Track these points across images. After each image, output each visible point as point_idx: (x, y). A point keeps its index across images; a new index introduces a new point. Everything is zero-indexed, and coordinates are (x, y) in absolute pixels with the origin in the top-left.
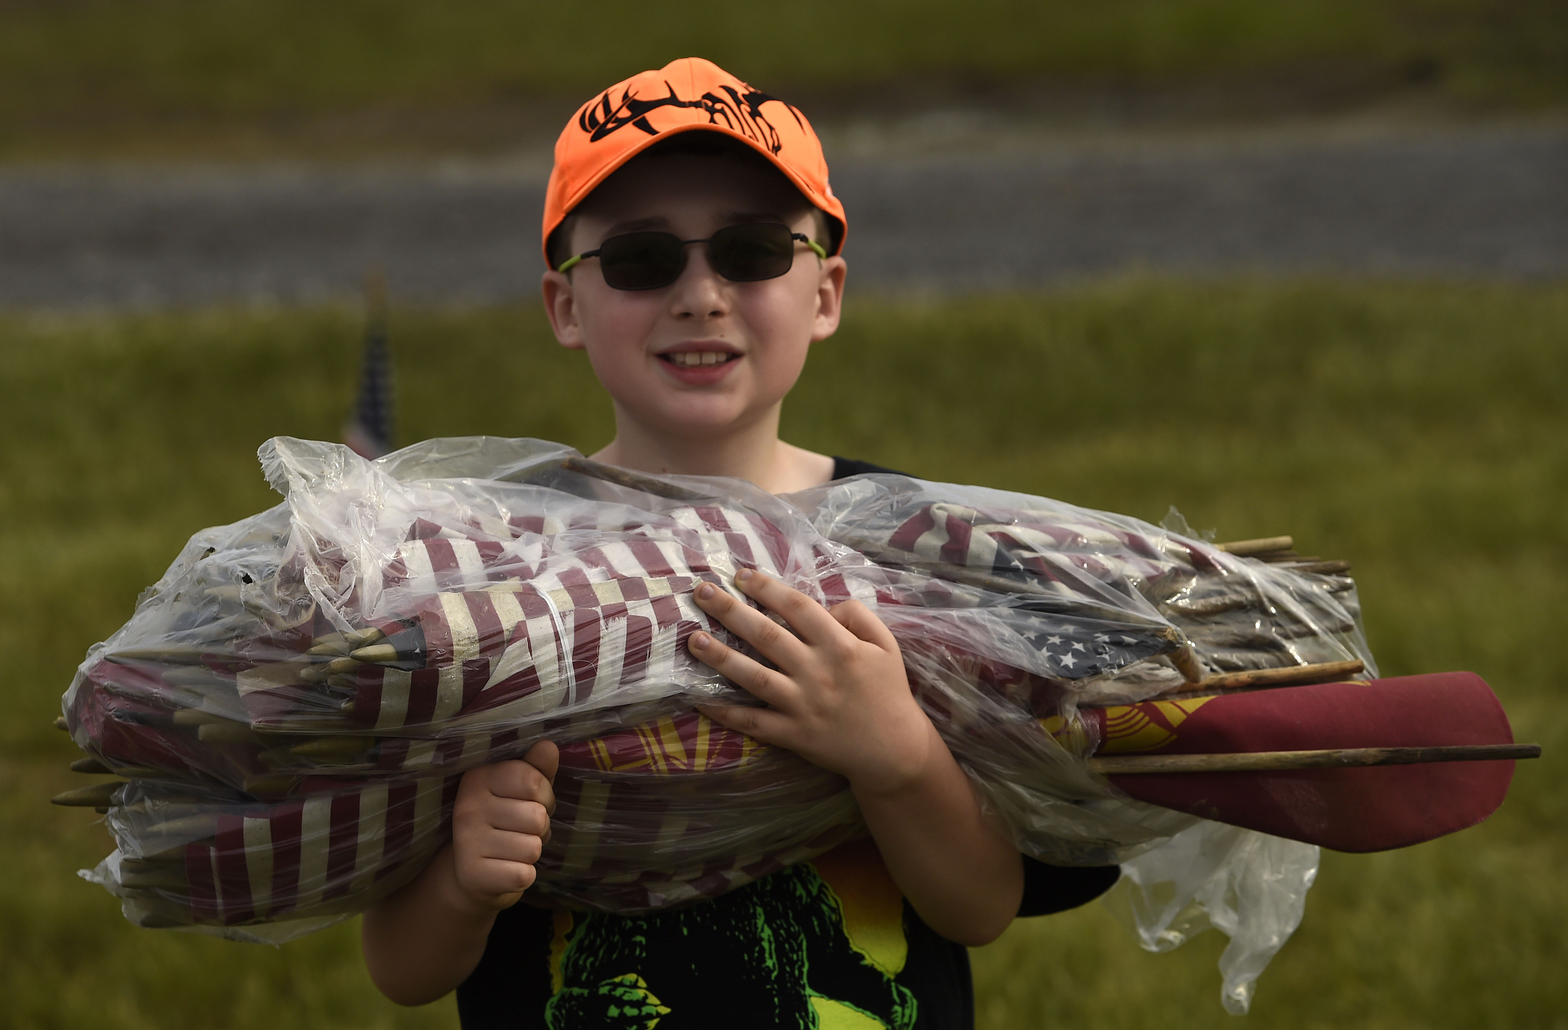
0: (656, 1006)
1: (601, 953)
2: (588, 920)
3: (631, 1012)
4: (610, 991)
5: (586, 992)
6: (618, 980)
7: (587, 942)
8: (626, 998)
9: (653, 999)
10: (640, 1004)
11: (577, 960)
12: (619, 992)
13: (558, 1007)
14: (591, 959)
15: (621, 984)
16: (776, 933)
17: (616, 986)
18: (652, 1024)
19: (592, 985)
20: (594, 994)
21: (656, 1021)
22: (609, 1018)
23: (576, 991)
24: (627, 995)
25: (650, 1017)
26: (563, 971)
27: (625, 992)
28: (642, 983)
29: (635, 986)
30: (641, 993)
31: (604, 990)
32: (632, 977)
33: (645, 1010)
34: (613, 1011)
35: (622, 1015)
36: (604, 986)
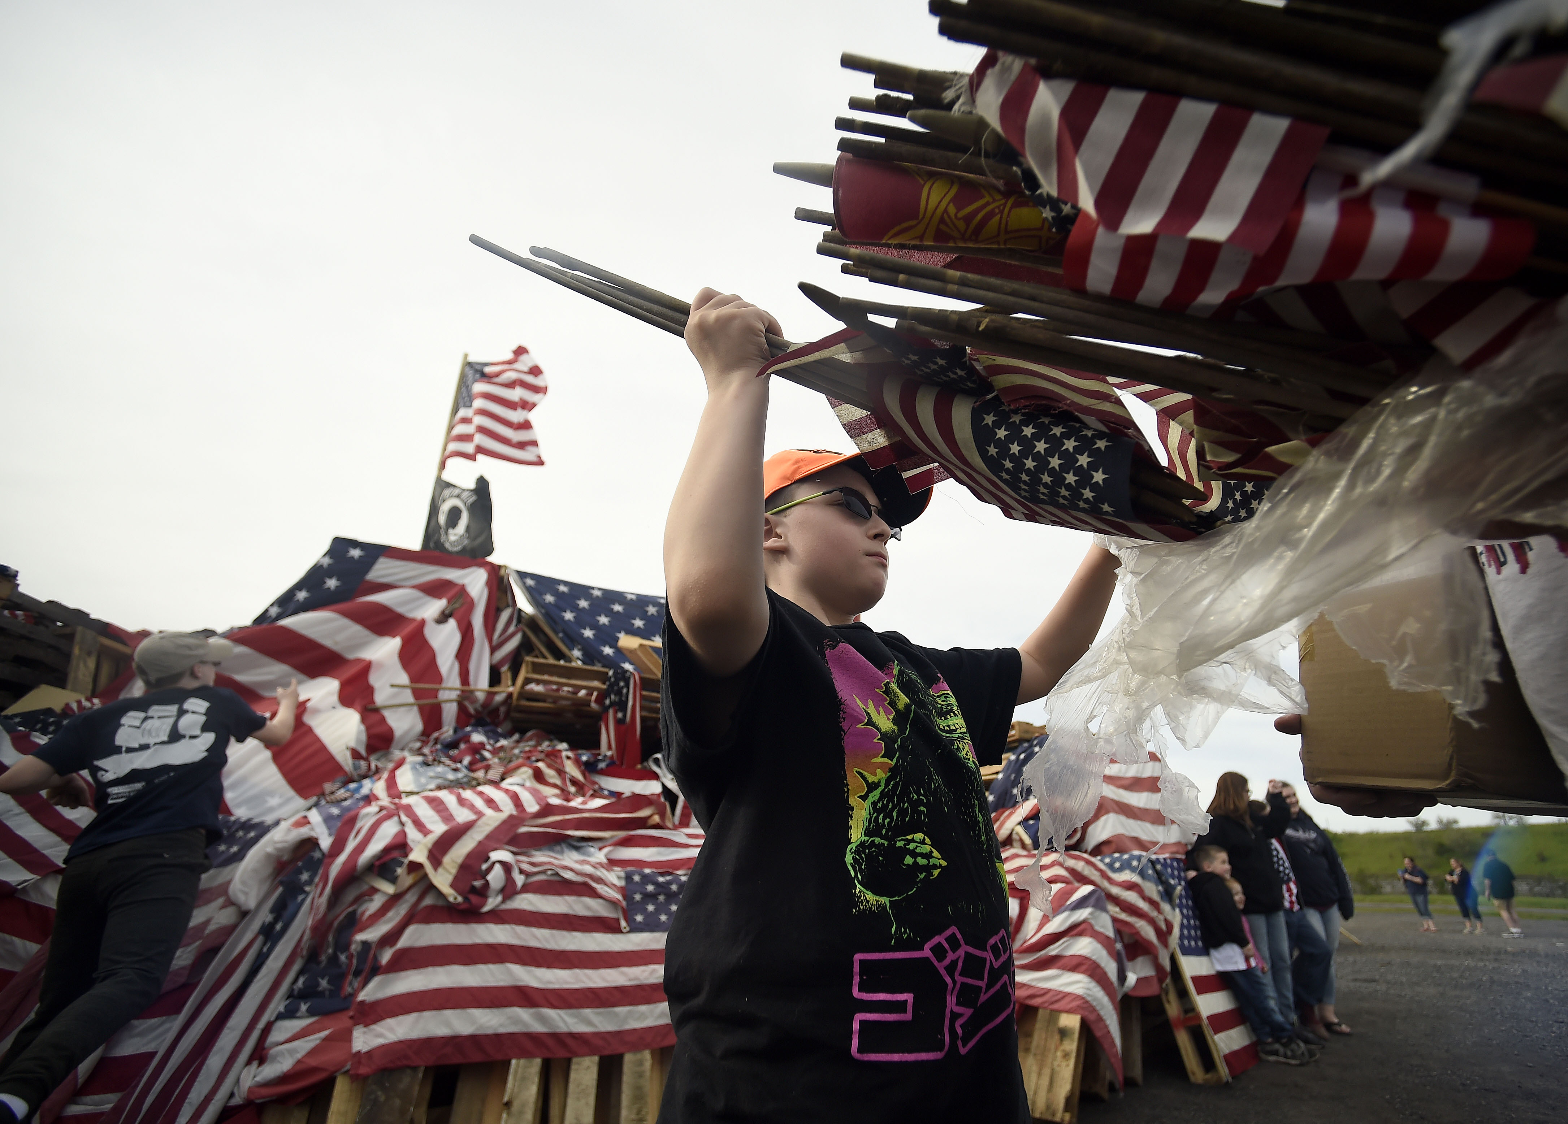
0: (939, 859)
1: (895, 814)
2: (880, 789)
3: (921, 861)
4: (905, 845)
5: (886, 843)
6: (909, 837)
7: (880, 805)
8: (917, 851)
9: (936, 853)
10: (928, 856)
11: (877, 818)
12: (912, 846)
13: (857, 851)
14: (888, 820)
15: (913, 841)
16: (984, 819)
17: (909, 842)
18: (936, 873)
19: (892, 840)
20: (892, 846)
21: (939, 870)
22: (905, 865)
23: (877, 840)
24: (918, 848)
25: (935, 867)
26: (866, 824)
27: (917, 846)
28: (927, 840)
29: (923, 842)
30: (927, 849)
31: (899, 844)
32: (919, 836)
33: (932, 861)
34: (909, 860)
35: (915, 863)
36: (899, 841)
